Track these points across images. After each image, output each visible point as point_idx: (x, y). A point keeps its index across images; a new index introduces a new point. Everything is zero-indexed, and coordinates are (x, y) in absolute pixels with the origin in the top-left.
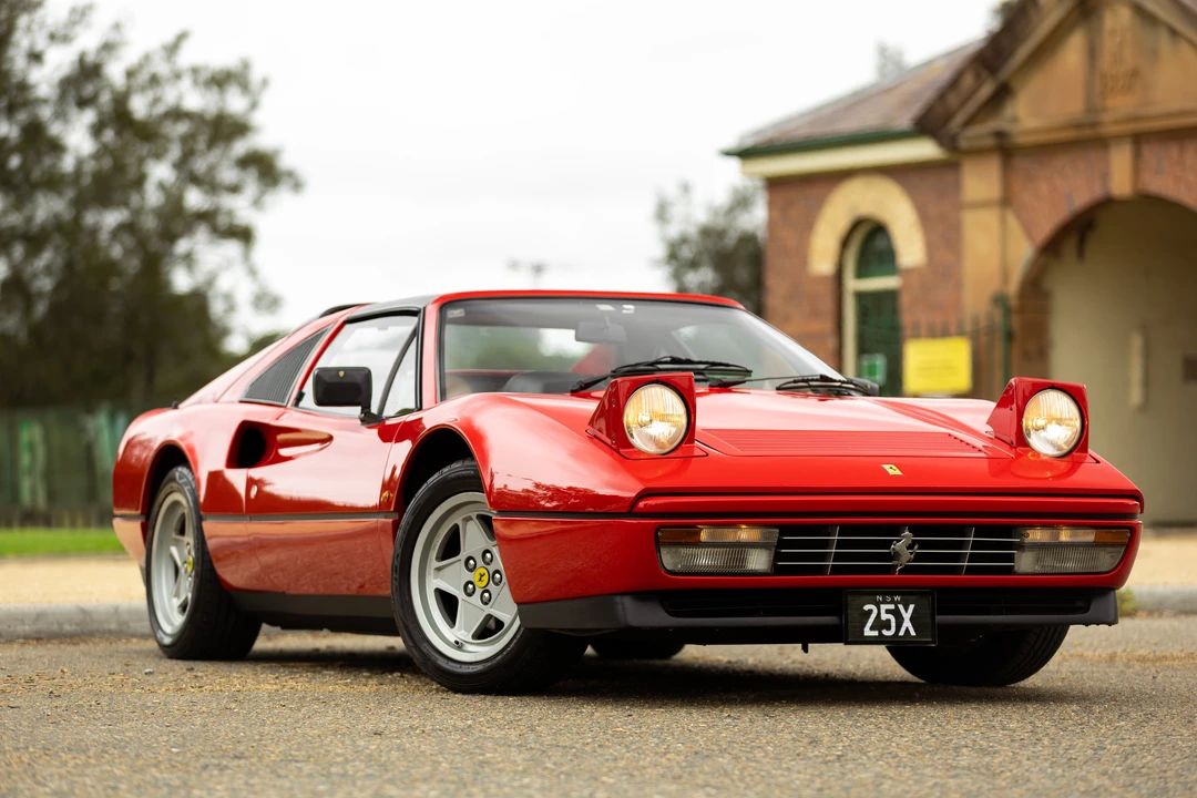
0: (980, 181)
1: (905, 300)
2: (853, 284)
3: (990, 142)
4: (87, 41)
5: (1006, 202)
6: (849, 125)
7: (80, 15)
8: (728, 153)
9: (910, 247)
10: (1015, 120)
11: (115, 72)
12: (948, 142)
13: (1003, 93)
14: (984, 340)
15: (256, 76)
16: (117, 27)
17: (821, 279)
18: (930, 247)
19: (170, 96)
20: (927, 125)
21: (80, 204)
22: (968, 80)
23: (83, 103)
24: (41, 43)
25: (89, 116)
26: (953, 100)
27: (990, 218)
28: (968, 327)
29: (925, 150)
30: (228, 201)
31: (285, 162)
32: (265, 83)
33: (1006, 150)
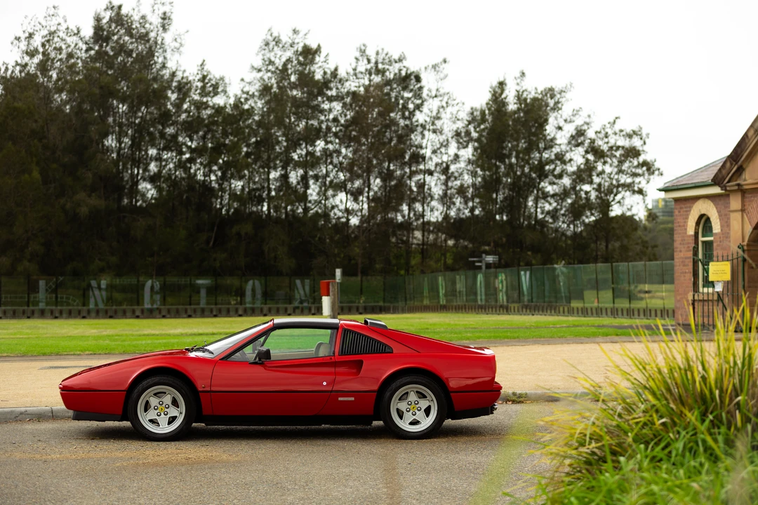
0: (735, 203)
1: (715, 245)
2: (701, 239)
3: (736, 188)
4: (579, 121)
5: (743, 210)
6: (697, 180)
7: (576, 113)
8: (660, 190)
9: (716, 227)
10: (745, 180)
11: (591, 134)
12: (724, 188)
13: (740, 170)
14: (735, 261)
15: (644, 133)
16: (589, 116)
17: (690, 236)
18: (722, 226)
19: (612, 141)
20: (716, 181)
21: (575, 182)
22: (728, 165)
23: (578, 145)
24: (562, 123)
25: (581, 150)
26: (724, 172)
27: (738, 215)
28: (730, 258)
29: (716, 190)
30: (637, 180)
31: (657, 165)
32: (648, 135)
33: (743, 191)
